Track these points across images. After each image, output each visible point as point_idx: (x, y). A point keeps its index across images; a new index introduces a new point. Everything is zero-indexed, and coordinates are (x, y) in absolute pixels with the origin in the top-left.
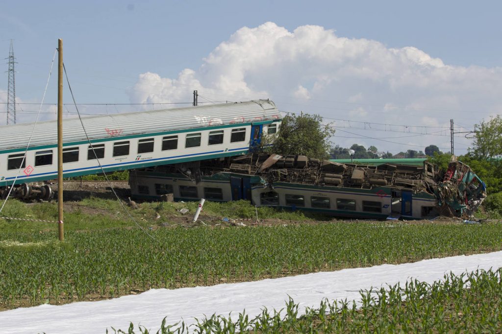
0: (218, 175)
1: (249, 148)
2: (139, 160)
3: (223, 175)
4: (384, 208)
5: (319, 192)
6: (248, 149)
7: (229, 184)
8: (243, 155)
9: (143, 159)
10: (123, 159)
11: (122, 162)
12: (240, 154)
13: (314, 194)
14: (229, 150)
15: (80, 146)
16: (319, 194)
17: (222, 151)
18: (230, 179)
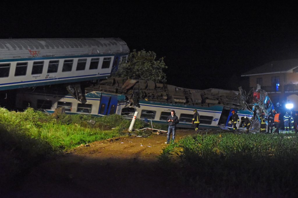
0: (92, 93)
1: (111, 73)
2: (48, 78)
3: (96, 93)
4: (214, 121)
5: (169, 109)
6: (110, 75)
7: (99, 101)
8: (106, 79)
9: (50, 78)
10: (38, 76)
11: (37, 79)
12: (105, 78)
13: (164, 110)
14: (100, 74)
15: (11, 63)
16: (169, 110)
17: (96, 75)
18: (101, 97)
